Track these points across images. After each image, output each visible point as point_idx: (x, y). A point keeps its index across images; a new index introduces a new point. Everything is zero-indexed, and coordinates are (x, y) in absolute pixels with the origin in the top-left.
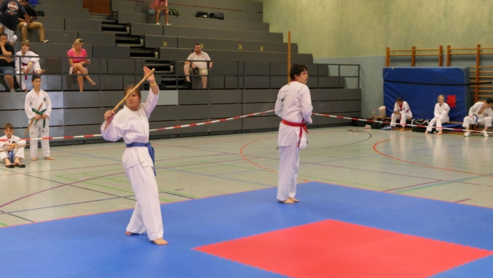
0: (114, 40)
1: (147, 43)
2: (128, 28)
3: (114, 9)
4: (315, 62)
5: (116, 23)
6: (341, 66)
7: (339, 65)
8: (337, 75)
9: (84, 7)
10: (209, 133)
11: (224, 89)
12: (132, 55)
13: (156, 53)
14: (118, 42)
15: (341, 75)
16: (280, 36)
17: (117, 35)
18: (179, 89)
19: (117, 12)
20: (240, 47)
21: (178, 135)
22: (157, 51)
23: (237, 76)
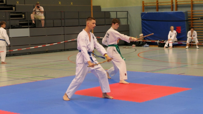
1: (7, 2)
4: (102, 10)
6: (117, 12)
8: (116, 17)
10: (47, 51)
13: (14, 8)
15: (118, 17)
18: (30, 28)
20: (60, 3)
21: (30, 53)
22: (14, 7)
23: (61, 19)
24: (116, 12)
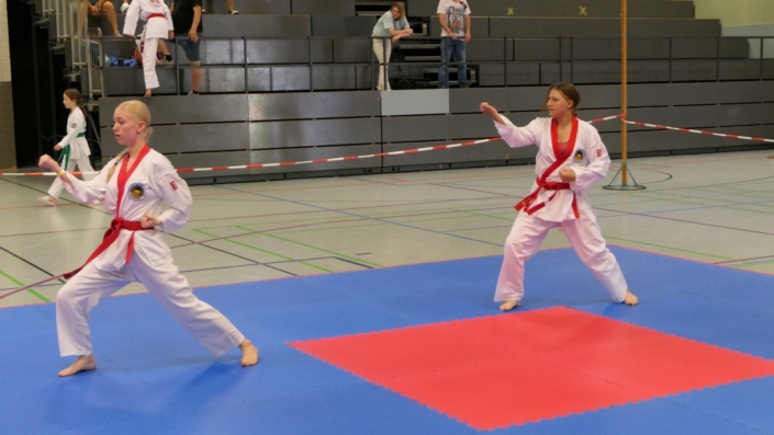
0: (353, 6)
6: (765, 40)
7: (762, 38)
8: (759, 57)
10: (507, 161)
11: (540, 85)
13: (425, 26)
14: (359, 8)
15: (764, 57)
20: (583, 10)
21: (450, 165)
22: (425, 22)
23: (559, 61)
24: (759, 40)
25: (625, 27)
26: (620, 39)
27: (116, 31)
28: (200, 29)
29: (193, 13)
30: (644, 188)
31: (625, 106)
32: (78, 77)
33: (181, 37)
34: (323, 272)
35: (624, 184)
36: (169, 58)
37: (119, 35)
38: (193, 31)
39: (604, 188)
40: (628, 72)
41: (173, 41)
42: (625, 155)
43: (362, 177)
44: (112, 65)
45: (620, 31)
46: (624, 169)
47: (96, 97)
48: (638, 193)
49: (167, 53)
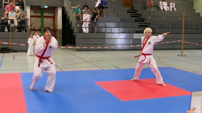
0: (130, 16)
1: (142, 17)
2: (137, 12)
3: (133, 6)
5: (134, 10)
9: (123, 5)
10: (160, 49)
12: (135, 21)
14: (131, 16)
16: (199, 14)
17: (131, 14)
19: (134, 6)
20: (180, 18)
23: (172, 29)
25: (184, 22)
26: (182, 24)
27: (81, 20)
28: (97, 20)
29: (96, 17)
30: (186, 56)
31: (183, 38)
32: (73, 29)
33: (93, 21)
34: (109, 69)
35: (182, 55)
36: (91, 25)
37: (81, 21)
38: (95, 20)
39: (178, 55)
40: (184, 32)
41: (91, 22)
42: (182, 49)
43: (129, 51)
44: (80, 26)
45: (183, 23)
46: (182, 52)
47: (76, 32)
48: (185, 57)
49: (90, 24)
